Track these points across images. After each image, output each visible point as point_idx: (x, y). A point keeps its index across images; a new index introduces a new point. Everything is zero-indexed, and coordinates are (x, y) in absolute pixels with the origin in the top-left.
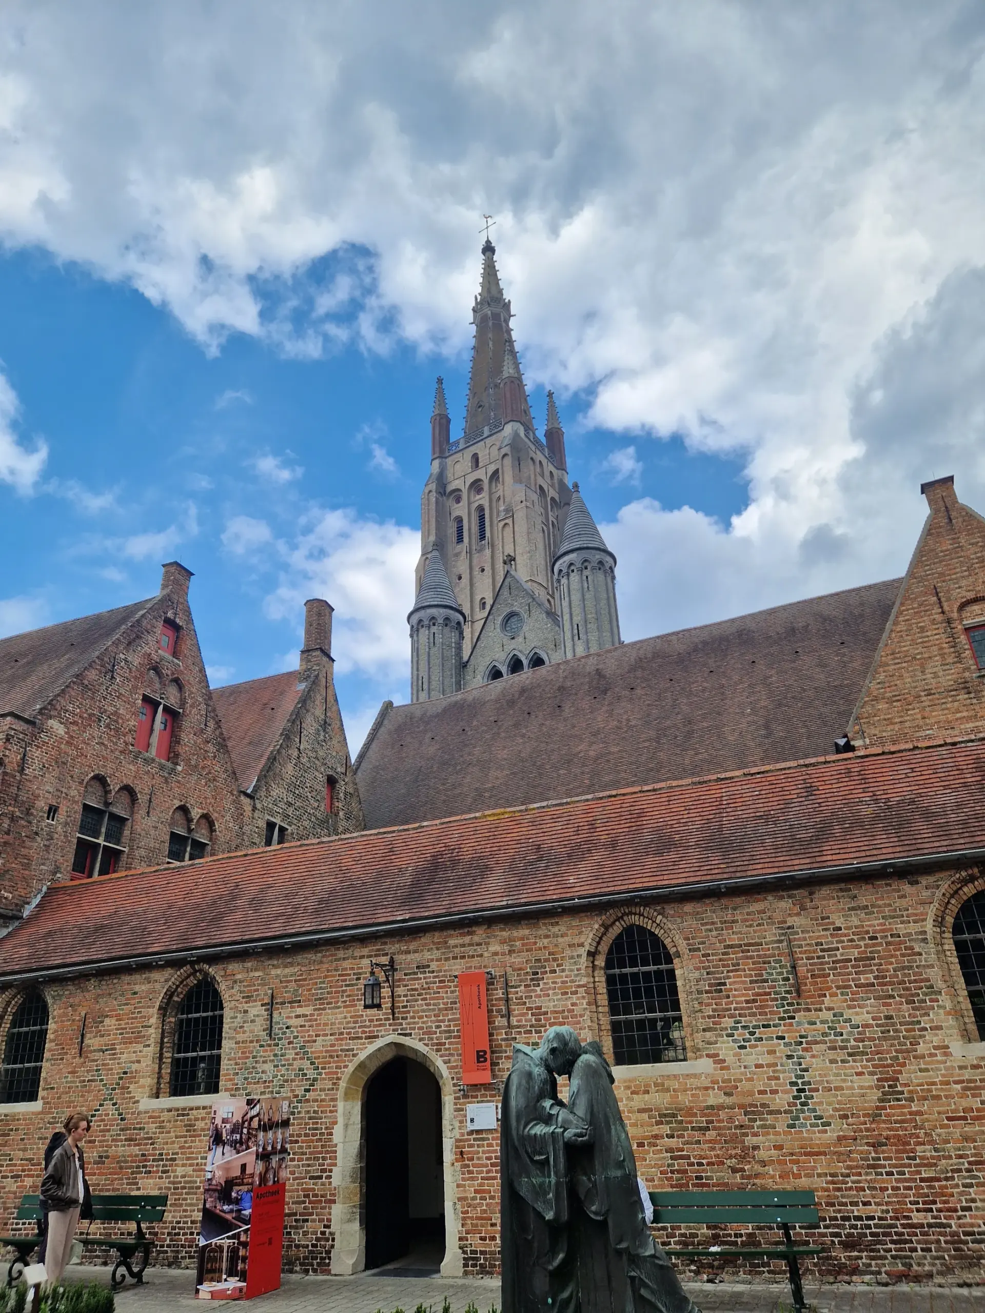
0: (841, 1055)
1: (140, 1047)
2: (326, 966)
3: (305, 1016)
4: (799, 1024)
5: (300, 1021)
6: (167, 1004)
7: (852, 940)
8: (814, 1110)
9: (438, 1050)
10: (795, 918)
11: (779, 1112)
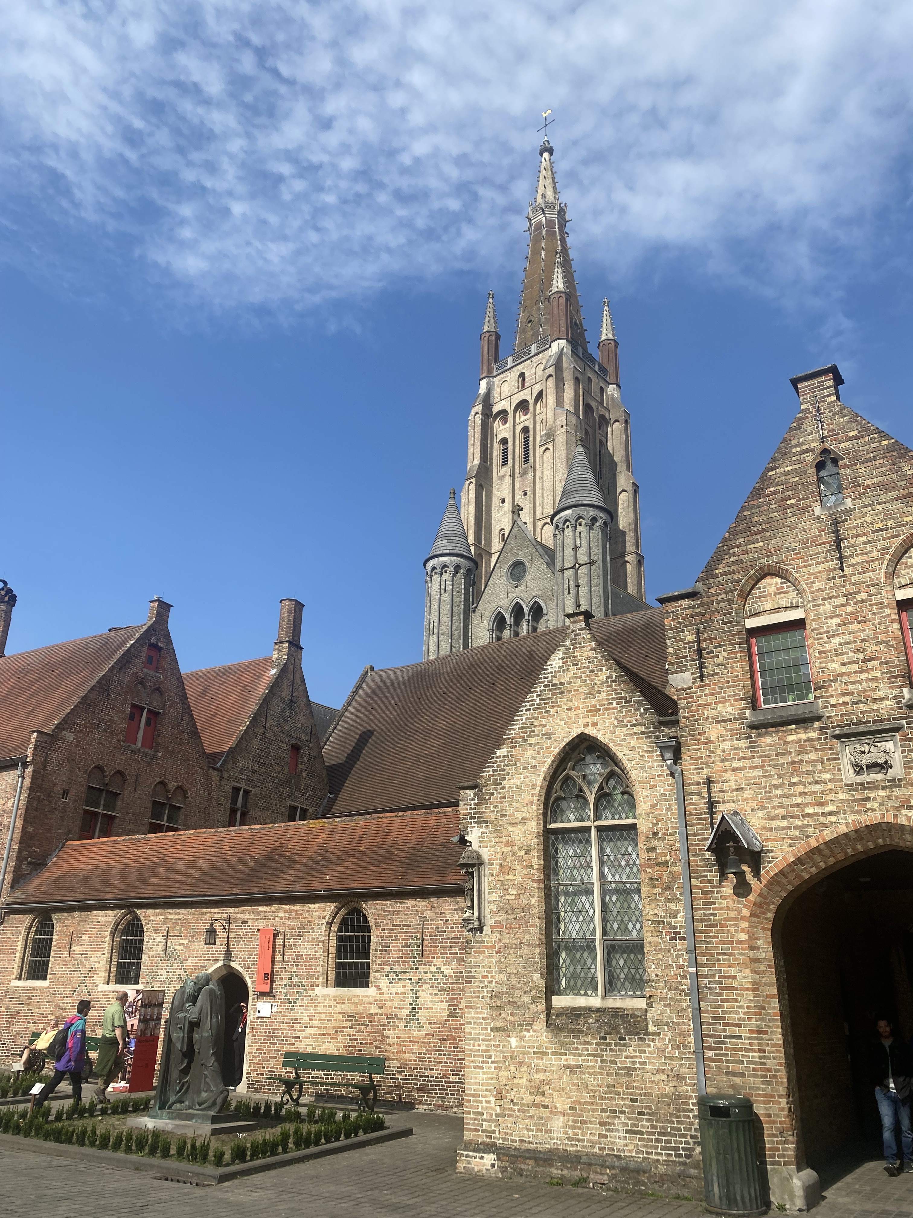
0: (435, 991)
1: (100, 954)
2: (196, 916)
3: (184, 944)
4: (420, 972)
5: (180, 948)
6: (116, 930)
7: (452, 928)
8: (418, 1019)
9: (248, 971)
10: (429, 912)
11: (402, 1019)
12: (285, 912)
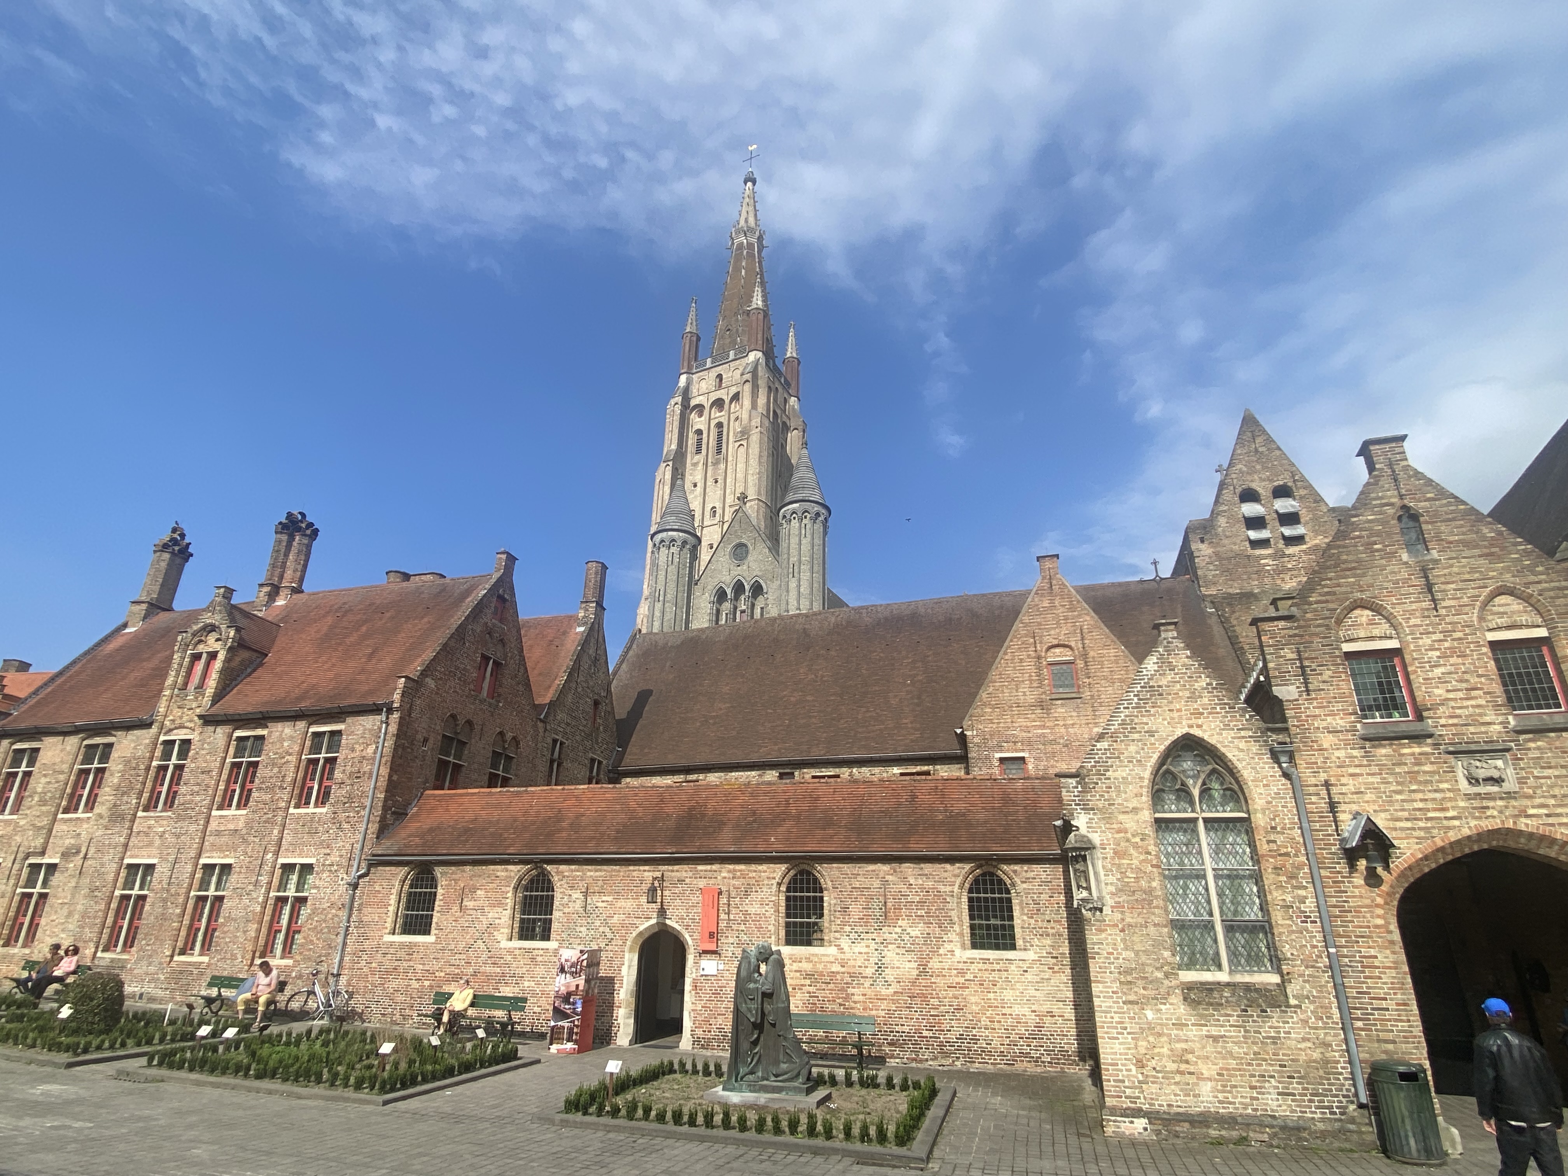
2: (621, 874)
3: (607, 901)
4: (884, 933)
5: (605, 904)
6: (519, 885)
7: (917, 892)
8: (885, 978)
9: (687, 929)
10: (890, 877)
11: (867, 977)
12: (729, 871)
